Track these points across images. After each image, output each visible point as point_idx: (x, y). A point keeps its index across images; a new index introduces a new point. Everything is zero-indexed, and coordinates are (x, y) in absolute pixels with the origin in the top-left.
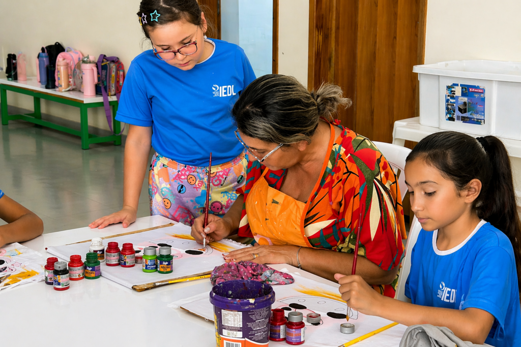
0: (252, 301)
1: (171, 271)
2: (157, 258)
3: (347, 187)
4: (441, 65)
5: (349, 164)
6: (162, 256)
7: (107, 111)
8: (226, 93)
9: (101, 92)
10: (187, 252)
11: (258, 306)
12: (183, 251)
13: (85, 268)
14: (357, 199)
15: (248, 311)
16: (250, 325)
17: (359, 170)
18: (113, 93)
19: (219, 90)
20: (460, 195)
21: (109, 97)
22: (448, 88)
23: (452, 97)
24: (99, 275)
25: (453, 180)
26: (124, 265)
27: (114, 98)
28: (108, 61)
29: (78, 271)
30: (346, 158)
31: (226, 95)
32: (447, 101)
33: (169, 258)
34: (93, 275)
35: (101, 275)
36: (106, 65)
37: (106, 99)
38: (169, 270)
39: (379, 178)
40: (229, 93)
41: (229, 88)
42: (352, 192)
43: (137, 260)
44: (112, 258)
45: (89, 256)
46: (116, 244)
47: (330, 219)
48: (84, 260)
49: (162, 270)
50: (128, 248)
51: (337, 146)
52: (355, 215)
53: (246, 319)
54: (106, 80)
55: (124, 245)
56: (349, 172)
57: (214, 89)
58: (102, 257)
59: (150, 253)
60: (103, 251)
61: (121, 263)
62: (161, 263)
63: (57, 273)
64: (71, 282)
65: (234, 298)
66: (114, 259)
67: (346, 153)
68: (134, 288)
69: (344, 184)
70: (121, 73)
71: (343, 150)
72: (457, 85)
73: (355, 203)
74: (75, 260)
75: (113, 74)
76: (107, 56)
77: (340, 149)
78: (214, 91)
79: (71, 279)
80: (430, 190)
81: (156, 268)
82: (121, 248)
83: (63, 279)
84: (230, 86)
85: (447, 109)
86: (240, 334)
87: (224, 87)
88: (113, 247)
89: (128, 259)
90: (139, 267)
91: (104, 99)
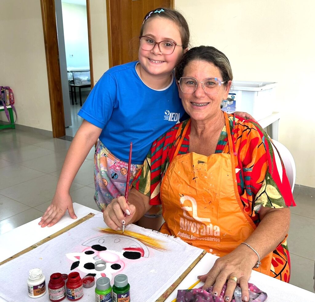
7: (6, 112)
8: (173, 119)
9: (2, 104)
18: (9, 104)
19: (169, 115)
21: (7, 106)
26: (73, 300)
27: (10, 107)
28: (4, 89)
31: (173, 120)
36: (3, 91)
37: (5, 107)
40: (176, 119)
41: (176, 115)
44: (58, 293)
51: (232, 118)
54: (4, 98)
57: (166, 113)
62: (119, 297)
66: (60, 294)
70: (12, 94)
75: (8, 95)
76: (4, 86)
78: (165, 115)
84: (177, 114)
87: (173, 114)
91: (4, 107)
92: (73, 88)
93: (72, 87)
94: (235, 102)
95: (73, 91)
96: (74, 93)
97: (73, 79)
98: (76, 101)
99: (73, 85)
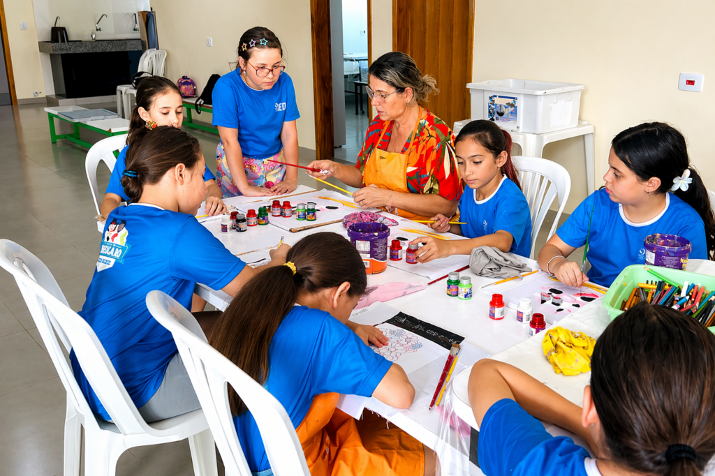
0: (376, 234)
1: (315, 220)
2: (306, 211)
3: (429, 146)
4: (485, 83)
5: (431, 132)
6: (309, 209)
10: (327, 207)
11: (380, 237)
12: (324, 207)
13: (258, 218)
14: (435, 151)
15: (374, 240)
16: (375, 249)
17: (437, 135)
20: (495, 162)
22: (490, 98)
23: (493, 104)
24: (267, 223)
25: (492, 152)
26: (285, 216)
29: (253, 220)
30: (429, 128)
32: (489, 107)
33: (313, 211)
34: (264, 223)
35: (269, 223)
38: (313, 218)
39: (449, 142)
42: (431, 149)
43: (293, 213)
44: (276, 211)
45: (260, 210)
46: (278, 202)
47: (414, 166)
48: (257, 212)
49: (309, 219)
50: (287, 204)
51: (423, 121)
52: (433, 164)
53: (372, 246)
55: (284, 202)
56: (430, 136)
58: (269, 210)
59: (301, 207)
60: (270, 207)
61: (282, 214)
62: (308, 214)
63: (238, 221)
64: (248, 227)
65: (365, 232)
66: (277, 211)
67: (429, 125)
68: (290, 231)
69: (426, 143)
71: (427, 123)
72: (496, 96)
73: (433, 155)
74: (251, 213)
77: (425, 122)
79: (248, 225)
80: (477, 160)
81: (305, 218)
82: (282, 204)
83: (243, 225)
85: (490, 112)
86: (369, 256)
88: (276, 204)
89: (287, 212)
90: (294, 216)
92: (359, 87)
93: (357, 84)
94: (516, 108)
95: (359, 92)
96: (359, 96)
97: (358, 73)
98: (362, 109)
99: (358, 82)
